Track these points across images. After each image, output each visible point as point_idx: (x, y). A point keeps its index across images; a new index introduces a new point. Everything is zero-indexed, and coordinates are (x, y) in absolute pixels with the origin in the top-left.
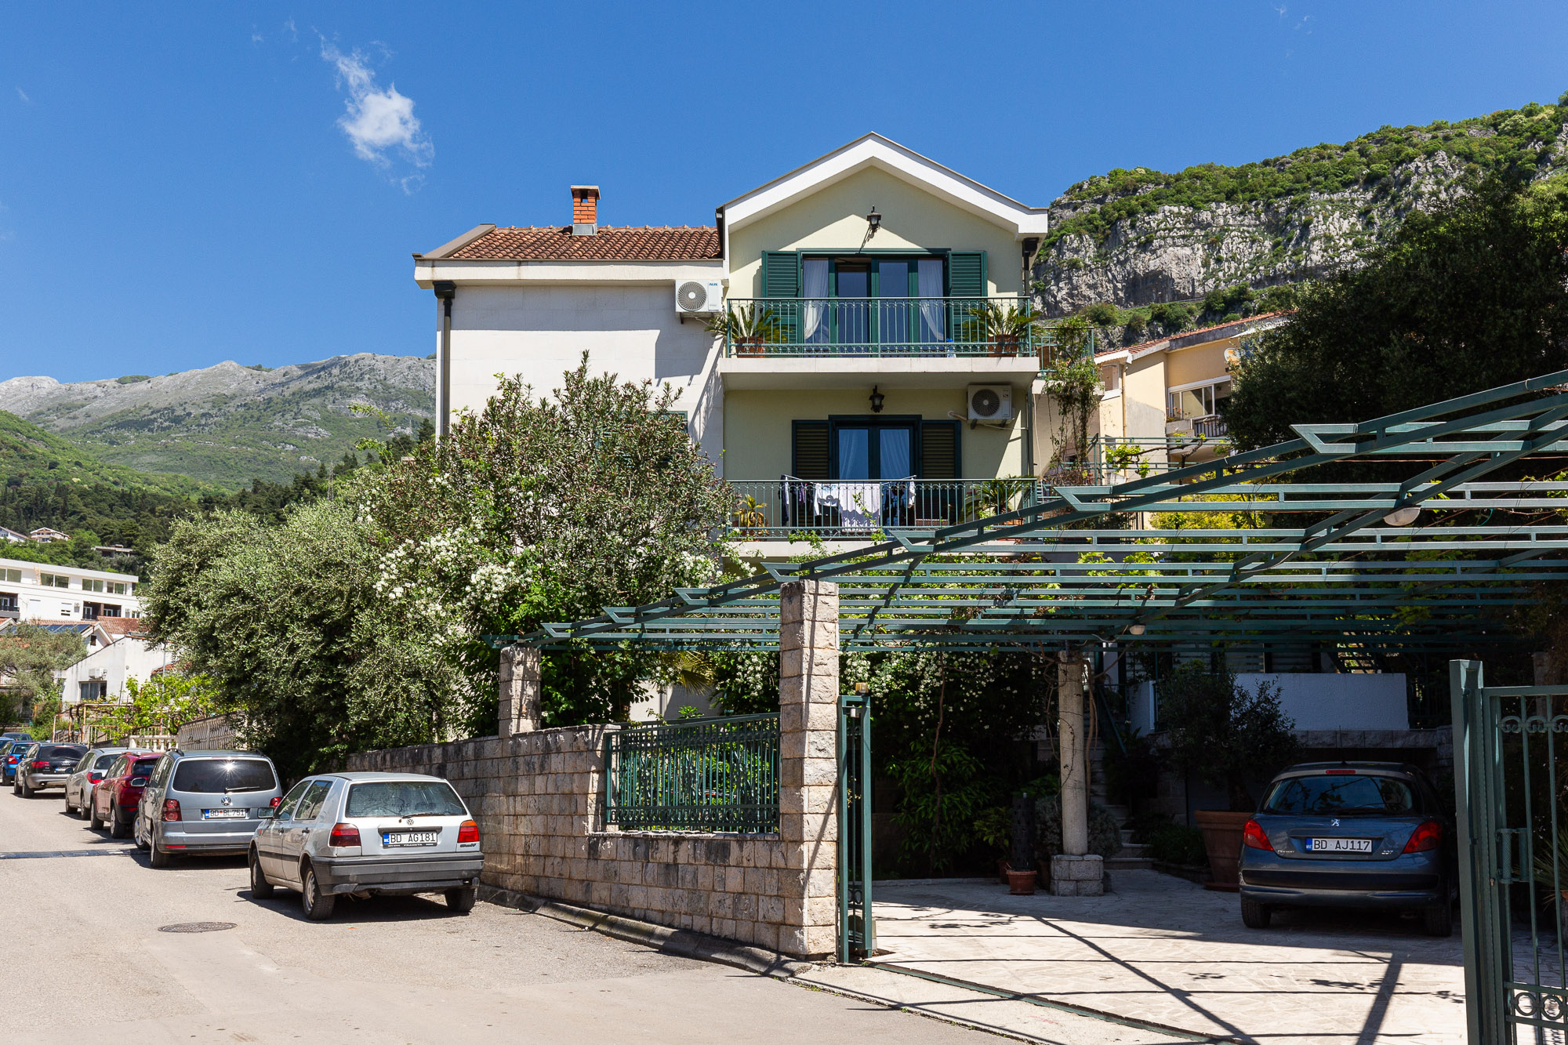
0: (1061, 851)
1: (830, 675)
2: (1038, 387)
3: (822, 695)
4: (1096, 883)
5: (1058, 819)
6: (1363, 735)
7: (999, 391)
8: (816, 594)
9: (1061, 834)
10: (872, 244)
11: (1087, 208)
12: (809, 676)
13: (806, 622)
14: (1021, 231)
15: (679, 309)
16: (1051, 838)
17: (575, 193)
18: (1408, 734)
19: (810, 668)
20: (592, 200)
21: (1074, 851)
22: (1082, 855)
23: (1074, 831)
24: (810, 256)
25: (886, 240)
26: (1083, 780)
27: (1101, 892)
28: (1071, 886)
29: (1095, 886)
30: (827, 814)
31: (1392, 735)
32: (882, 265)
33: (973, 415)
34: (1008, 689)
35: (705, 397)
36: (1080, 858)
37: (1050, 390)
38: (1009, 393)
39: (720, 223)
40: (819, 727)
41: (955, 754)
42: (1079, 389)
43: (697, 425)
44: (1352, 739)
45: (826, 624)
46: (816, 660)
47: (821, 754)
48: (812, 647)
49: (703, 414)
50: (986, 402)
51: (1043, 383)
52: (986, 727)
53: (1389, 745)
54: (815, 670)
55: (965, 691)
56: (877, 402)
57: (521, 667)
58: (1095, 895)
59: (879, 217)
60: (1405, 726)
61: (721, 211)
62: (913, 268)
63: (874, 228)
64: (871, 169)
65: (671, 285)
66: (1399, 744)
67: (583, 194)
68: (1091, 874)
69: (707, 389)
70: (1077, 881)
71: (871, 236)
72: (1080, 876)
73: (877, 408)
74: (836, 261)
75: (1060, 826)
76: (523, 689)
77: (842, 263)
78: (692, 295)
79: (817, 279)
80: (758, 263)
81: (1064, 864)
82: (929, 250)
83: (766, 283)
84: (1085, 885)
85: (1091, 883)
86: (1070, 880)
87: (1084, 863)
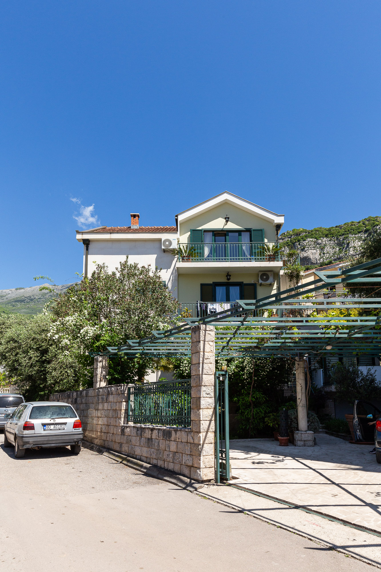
0: (298, 430)
1: (211, 363)
2: (282, 272)
3: (208, 371)
4: (311, 442)
5: (296, 418)
7: (269, 273)
8: (205, 330)
9: (297, 424)
10: (226, 227)
11: (286, 239)
12: (203, 363)
13: (201, 341)
14: (275, 222)
15: (163, 247)
16: (294, 425)
17: (132, 216)
19: (203, 360)
20: (137, 218)
21: (303, 430)
22: (306, 431)
23: (303, 422)
24: (206, 231)
25: (231, 226)
26: (305, 404)
27: (313, 445)
28: (302, 443)
29: (311, 443)
30: (211, 421)
32: (230, 234)
33: (260, 281)
34: (276, 371)
35: (172, 276)
36: (305, 432)
37: (286, 273)
38: (273, 274)
39: (177, 220)
40: (207, 384)
41: (258, 395)
42: (296, 273)
43: (169, 285)
45: (210, 342)
46: (206, 357)
47: (208, 396)
48: (204, 352)
49: (171, 282)
50: (265, 277)
51: (283, 271)
52: (269, 385)
54: (205, 361)
55: (261, 373)
56: (229, 277)
57: (101, 363)
58: (311, 446)
59: (228, 218)
61: (177, 216)
62: (240, 235)
63: (227, 221)
64: (226, 203)
65: (160, 240)
67: (134, 216)
68: (310, 438)
69: (172, 273)
70: (304, 441)
71: (226, 224)
72: (305, 439)
73: (228, 279)
74: (215, 233)
75: (297, 420)
76: (102, 373)
77: (217, 234)
78: (167, 243)
79: (209, 238)
80: (189, 233)
81: (299, 435)
82: (245, 229)
83: (192, 239)
84: (307, 443)
85: (309, 442)
86: (302, 441)
87: (306, 434)
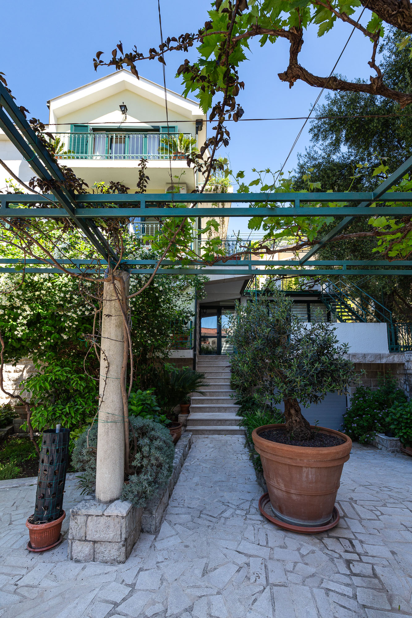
4: (116, 546)
6: (364, 356)
10: (126, 123)
18: (389, 356)
24: (96, 130)
25: (131, 121)
27: (122, 558)
28: (87, 549)
29: (115, 551)
31: (380, 356)
39: (49, 107)
44: (358, 358)
53: (378, 362)
58: (115, 562)
60: (387, 352)
61: (49, 102)
64: (124, 87)
66: (384, 361)
68: (112, 534)
70: (95, 542)
72: (96, 537)
81: (81, 519)
82: (151, 126)
84: (102, 549)
85: (109, 546)
86: (86, 540)
87: (102, 520)
